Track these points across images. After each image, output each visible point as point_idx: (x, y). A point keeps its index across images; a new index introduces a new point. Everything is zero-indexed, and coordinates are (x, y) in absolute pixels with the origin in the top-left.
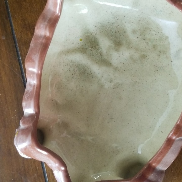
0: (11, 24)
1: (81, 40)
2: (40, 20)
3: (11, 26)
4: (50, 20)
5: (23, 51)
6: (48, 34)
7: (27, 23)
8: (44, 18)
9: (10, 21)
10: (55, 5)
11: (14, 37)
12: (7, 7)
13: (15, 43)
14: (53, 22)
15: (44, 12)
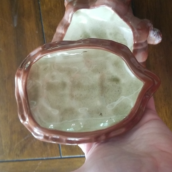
0: (42, 24)
1: (81, 36)
2: (60, 24)
3: (42, 26)
4: (65, 25)
5: (48, 41)
6: (63, 32)
7: (51, 24)
8: (62, 24)
9: (42, 22)
10: (69, 18)
11: (43, 32)
12: (40, 14)
13: (43, 35)
14: (66, 26)
15: (62, 20)
